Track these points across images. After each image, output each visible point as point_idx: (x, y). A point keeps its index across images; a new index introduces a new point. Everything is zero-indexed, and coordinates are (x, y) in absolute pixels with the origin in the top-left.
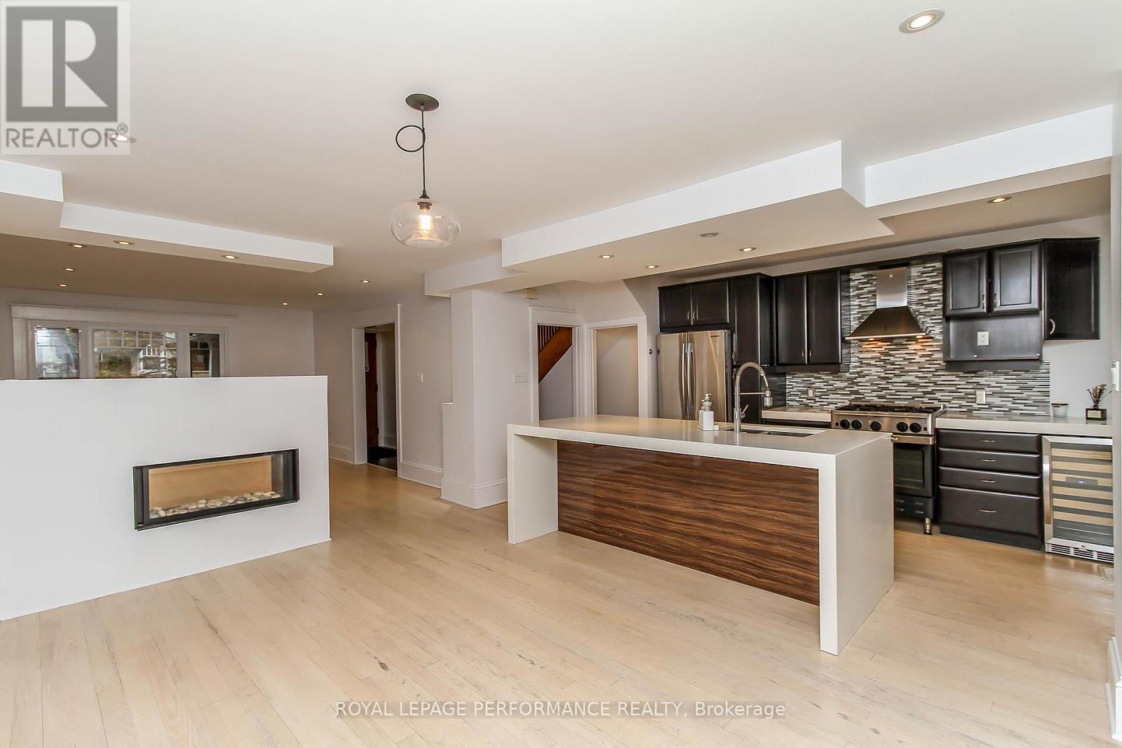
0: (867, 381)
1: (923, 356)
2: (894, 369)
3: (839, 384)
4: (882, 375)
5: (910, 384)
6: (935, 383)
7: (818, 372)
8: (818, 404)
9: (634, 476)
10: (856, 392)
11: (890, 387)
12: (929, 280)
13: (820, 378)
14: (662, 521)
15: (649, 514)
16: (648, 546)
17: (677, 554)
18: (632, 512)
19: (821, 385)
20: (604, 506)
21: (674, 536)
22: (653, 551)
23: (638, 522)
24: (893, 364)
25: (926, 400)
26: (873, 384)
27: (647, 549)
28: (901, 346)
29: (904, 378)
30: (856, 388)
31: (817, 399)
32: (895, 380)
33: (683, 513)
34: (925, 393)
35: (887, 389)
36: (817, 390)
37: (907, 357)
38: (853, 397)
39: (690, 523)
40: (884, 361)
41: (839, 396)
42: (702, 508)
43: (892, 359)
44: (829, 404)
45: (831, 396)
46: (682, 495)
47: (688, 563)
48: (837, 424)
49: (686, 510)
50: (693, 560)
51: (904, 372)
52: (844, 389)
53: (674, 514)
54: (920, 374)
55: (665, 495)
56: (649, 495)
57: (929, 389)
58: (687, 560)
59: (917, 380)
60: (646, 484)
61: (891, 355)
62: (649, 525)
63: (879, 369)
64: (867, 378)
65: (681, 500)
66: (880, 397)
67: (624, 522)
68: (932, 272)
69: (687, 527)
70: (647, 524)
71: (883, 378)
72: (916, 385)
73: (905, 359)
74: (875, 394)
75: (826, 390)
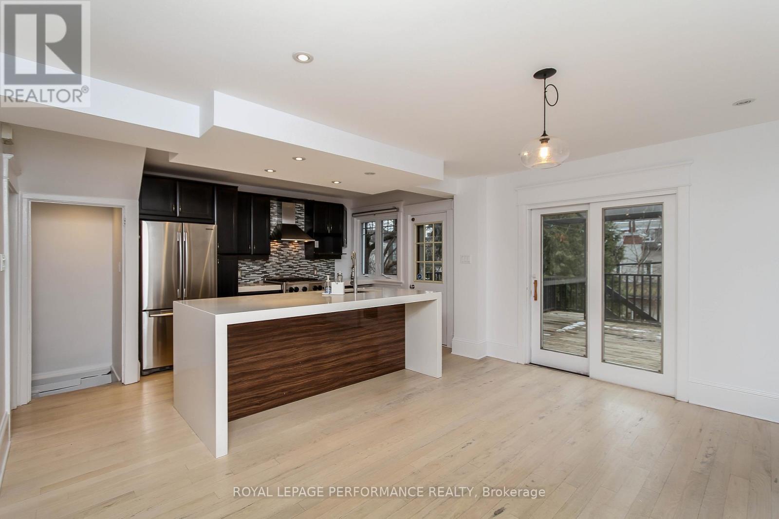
0: (271, 266)
1: (295, 251)
2: (283, 258)
3: (256, 268)
4: (278, 262)
5: (290, 267)
6: (299, 266)
7: (243, 260)
8: (243, 281)
9: (298, 339)
10: (265, 272)
11: (281, 268)
12: (298, 212)
13: (244, 264)
14: (319, 366)
15: (310, 364)
16: (308, 390)
17: (332, 383)
18: (296, 369)
19: (246, 268)
20: (269, 376)
21: (328, 372)
22: (313, 391)
23: (301, 375)
24: (282, 255)
25: (296, 275)
26: (273, 267)
27: (308, 393)
28: (286, 246)
29: (288, 263)
30: (265, 270)
31: (243, 278)
32: (283, 264)
33: (334, 353)
34: (296, 271)
35: (280, 269)
36: (243, 272)
37: (289, 252)
38: (263, 275)
39: (339, 358)
40: (278, 253)
41: (256, 275)
42: (346, 345)
43: (282, 252)
44: (250, 280)
45: (252, 275)
46: (333, 341)
47: (337, 386)
48: (287, 290)
49: (336, 350)
50: (341, 382)
51: (288, 260)
52: (258, 270)
53: (327, 357)
54: (294, 261)
55: (322, 346)
56: (311, 350)
57: (297, 269)
58: (337, 384)
59: (292, 264)
60: (308, 342)
61: (282, 251)
62: (311, 373)
63: (276, 258)
64: (271, 263)
65: (333, 344)
66: (277, 274)
67: (287, 381)
68: (298, 208)
69: (336, 362)
70: (308, 373)
71: (278, 264)
72: (292, 267)
73: (288, 253)
74: (274, 273)
75: (248, 272)
